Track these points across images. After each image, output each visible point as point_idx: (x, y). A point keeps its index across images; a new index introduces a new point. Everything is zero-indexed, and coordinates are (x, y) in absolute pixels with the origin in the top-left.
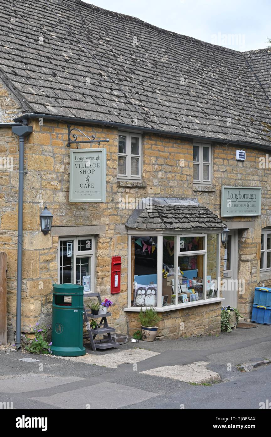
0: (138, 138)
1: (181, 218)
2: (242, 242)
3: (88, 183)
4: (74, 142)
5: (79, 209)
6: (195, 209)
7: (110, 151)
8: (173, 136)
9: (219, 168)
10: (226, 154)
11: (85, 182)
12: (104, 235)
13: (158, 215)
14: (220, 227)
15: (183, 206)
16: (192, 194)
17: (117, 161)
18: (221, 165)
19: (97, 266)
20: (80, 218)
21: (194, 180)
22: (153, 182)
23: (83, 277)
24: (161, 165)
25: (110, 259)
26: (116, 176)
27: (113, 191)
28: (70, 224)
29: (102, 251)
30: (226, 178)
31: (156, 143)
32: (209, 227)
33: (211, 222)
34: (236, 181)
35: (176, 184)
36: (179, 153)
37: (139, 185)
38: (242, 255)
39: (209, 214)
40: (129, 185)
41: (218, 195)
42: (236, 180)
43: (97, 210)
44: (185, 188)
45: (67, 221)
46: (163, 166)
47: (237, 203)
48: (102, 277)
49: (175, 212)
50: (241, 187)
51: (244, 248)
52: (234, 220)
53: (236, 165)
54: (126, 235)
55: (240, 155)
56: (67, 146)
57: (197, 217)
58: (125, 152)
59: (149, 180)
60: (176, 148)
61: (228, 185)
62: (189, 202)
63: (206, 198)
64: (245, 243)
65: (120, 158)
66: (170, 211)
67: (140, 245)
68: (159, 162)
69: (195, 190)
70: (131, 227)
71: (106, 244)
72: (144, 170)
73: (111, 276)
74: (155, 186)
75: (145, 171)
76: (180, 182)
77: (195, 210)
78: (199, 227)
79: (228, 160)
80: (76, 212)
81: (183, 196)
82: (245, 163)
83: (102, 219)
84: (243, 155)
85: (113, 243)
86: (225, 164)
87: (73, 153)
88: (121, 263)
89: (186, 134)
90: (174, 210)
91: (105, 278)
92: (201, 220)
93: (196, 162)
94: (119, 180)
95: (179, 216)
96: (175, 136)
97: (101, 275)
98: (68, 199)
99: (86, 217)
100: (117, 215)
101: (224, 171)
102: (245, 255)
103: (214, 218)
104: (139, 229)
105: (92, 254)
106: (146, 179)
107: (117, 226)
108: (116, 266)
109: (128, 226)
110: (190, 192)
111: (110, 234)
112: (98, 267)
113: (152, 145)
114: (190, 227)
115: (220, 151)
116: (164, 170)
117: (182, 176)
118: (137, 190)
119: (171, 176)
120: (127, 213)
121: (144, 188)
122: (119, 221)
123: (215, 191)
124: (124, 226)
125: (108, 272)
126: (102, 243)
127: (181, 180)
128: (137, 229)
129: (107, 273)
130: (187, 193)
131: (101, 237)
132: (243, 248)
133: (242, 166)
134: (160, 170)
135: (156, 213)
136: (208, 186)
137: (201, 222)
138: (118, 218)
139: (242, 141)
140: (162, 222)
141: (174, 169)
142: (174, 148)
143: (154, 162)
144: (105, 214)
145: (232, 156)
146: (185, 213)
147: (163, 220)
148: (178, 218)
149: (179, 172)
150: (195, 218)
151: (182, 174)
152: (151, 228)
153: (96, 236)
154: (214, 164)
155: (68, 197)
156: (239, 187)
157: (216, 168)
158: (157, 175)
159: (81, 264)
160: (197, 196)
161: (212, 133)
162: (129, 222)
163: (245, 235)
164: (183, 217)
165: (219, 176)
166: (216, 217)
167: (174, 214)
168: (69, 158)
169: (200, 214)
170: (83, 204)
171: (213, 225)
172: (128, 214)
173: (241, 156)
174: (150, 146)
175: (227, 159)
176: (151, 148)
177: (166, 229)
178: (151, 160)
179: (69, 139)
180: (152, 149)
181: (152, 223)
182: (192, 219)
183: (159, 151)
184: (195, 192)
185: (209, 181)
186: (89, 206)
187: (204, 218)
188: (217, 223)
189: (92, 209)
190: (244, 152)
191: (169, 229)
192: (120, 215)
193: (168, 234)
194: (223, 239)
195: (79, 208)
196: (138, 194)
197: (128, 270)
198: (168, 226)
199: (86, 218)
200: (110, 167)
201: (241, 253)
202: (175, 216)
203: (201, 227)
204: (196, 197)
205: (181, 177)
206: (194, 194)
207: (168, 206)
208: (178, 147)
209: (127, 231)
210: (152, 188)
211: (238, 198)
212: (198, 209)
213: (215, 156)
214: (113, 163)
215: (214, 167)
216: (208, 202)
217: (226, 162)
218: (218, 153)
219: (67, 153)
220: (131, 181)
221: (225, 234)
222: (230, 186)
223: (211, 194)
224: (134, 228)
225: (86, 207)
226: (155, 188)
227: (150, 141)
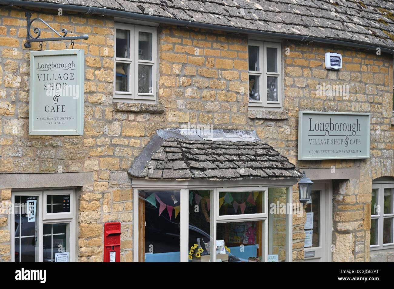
0: (151, 34)
1: (221, 162)
2: (339, 201)
3: (57, 104)
4: (36, 40)
5: (46, 146)
6: (249, 147)
7: (101, 55)
8: (211, 30)
9: (294, 81)
10: (307, 59)
11: (52, 103)
12: (91, 188)
13: (182, 157)
14: (290, 177)
15: (228, 143)
16: (247, 123)
17: (112, 70)
18: (299, 77)
19: (80, 237)
20: (49, 160)
21: (250, 101)
22: (177, 104)
23: (56, 254)
24: (192, 76)
25: (102, 227)
26: (111, 94)
27: (106, 118)
28: (31, 170)
29: (87, 213)
30: (307, 98)
31: (182, 41)
32: (269, 176)
33: (275, 168)
34: (326, 102)
35: (217, 108)
36: (223, 58)
37: (152, 109)
38: (339, 222)
39: (273, 156)
40: (133, 109)
41: (294, 125)
42: (325, 100)
43: (78, 147)
44: (235, 113)
45: (26, 166)
46: (194, 79)
47: (327, 137)
48: (87, 254)
49: (213, 151)
50: (335, 113)
51: (342, 211)
52: (322, 166)
53: (325, 76)
54: (130, 188)
55: (332, 61)
56: (26, 47)
57: (251, 160)
58: (128, 57)
59: (169, 100)
60: (218, 49)
61: (310, 109)
62: (241, 136)
63: (271, 130)
64: (343, 202)
65: (118, 65)
66: (204, 151)
67: (154, 204)
68: (185, 72)
69: (252, 117)
70: (137, 175)
71: (94, 202)
72: (161, 84)
73: (103, 253)
74: (181, 110)
75: (163, 86)
76: (225, 104)
77: (248, 149)
78: (252, 175)
79: (311, 69)
80: (42, 151)
81: (230, 127)
82: (341, 73)
83: (87, 163)
84: (337, 61)
85: (106, 200)
86: (305, 76)
87: (35, 57)
88: (120, 233)
89: (233, 27)
90: (212, 148)
91: (93, 257)
92: (257, 164)
93: (253, 73)
94: (115, 101)
95: (218, 158)
96: (215, 30)
97: (86, 252)
98: (28, 131)
99: (58, 159)
100: (113, 156)
101: (304, 86)
102: (343, 222)
103: (282, 162)
104: (150, 178)
105: (72, 219)
106: (164, 99)
107: (113, 174)
108: (112, 238)
109: (132, 173)
110: (242, 121)
111: (102, 186)
112: (80, 239)
113: (174, 44)
114: (237, 175)
115: (297, 53)
116: (197, 85)
117: (229, 94)
118: (148, 117)
119: (208, 94)
120: (130, 152)
121: (160, 113)
122: (117, 167)
123: (286, 119)
124: (126, 173)
125: (99, 246)
126: (87, 201)
127: (227, 101)
128: (147, 178)
129: (96, 248)
130: (237, 122)
131: (85, 191)
132: (340, 211)
133: (335, 78)
134: (190, 85)
135: (178, 153)
136: (276, 110)
137: (258, 168)
138: (116, 161)
139: (335, 39)
140: (186, 167)
141: (215, 82)
142: (214, 49)
143: (177, 72)
144: (91, 154)
145: (319, 63)
146: (231, 153)
147: (188, 164)
148: (217, 161)
149: (223, 87)
150: (247, 161)
151: (229, 91)
152: (169, 177)
153: (78, 189)
154: (286, 75)
155: (26, 127)
156: (330, 112)
157: (289, 81)
158: (183, 93)
159: (52, 235)
160: (255, 126)
161: (283, 25)
162: (134, 167)
163: (343, 190)
164: (225, 159)
165: (295, 94)
166: (285, 161)
167: (210, 154)
168: (29, 65)
169: (257, 155)
170: (54, 138)
171: (277, 172)
172: (133, 155)
173: (333, 63)
174: (171, 46)
175: (308, 67)
176: (172, 50)
177: (193, 179)
178: (172, 69)
179: (28, 35)
180: (175, 51)
181: (171, 169)
182: (240, 163)
183: (188, 54)
184: (252, 119)
185: (278, 102)
186: (64, 142)
187: (262, 161)
188: (286, 169)
189: (69, 147)
190: (340, 55)
191: (198, 178)
192: (119, 157)
193: (198, 186)
194: (302, 196)
195: (47, 144)
196: (150, 123)
197: (133, 244)
198: (197, 173)
199: (58, 161)
200: (101, 79)
201: (337, 220)
202: (212, 159)
203: (256, 176)
204: (253, 128)
205: (226, 96)
206: (251, 123)
207: (201, 142)
208: (221, 48)
209: (131, 182)
210: (175, 113)
211: (329, 129)
212: (255, 147)
213: (287, 63)
214: (105, 74)
215: (285, 80)
216: (275, 137)
217: (306, 72)
218: (293, 58)
219: (26, 56)
220: (137, 102)
221: (305, 189)
222: (314, 111)
223: (280, 124)
224: (142, 177)
225: (59, 143)
226: (181, 113)
227: (171, 38)
